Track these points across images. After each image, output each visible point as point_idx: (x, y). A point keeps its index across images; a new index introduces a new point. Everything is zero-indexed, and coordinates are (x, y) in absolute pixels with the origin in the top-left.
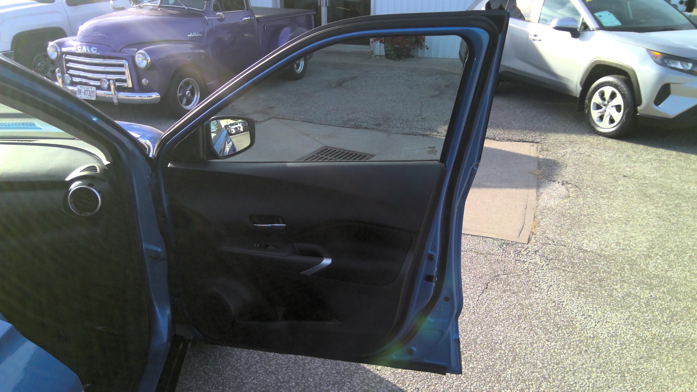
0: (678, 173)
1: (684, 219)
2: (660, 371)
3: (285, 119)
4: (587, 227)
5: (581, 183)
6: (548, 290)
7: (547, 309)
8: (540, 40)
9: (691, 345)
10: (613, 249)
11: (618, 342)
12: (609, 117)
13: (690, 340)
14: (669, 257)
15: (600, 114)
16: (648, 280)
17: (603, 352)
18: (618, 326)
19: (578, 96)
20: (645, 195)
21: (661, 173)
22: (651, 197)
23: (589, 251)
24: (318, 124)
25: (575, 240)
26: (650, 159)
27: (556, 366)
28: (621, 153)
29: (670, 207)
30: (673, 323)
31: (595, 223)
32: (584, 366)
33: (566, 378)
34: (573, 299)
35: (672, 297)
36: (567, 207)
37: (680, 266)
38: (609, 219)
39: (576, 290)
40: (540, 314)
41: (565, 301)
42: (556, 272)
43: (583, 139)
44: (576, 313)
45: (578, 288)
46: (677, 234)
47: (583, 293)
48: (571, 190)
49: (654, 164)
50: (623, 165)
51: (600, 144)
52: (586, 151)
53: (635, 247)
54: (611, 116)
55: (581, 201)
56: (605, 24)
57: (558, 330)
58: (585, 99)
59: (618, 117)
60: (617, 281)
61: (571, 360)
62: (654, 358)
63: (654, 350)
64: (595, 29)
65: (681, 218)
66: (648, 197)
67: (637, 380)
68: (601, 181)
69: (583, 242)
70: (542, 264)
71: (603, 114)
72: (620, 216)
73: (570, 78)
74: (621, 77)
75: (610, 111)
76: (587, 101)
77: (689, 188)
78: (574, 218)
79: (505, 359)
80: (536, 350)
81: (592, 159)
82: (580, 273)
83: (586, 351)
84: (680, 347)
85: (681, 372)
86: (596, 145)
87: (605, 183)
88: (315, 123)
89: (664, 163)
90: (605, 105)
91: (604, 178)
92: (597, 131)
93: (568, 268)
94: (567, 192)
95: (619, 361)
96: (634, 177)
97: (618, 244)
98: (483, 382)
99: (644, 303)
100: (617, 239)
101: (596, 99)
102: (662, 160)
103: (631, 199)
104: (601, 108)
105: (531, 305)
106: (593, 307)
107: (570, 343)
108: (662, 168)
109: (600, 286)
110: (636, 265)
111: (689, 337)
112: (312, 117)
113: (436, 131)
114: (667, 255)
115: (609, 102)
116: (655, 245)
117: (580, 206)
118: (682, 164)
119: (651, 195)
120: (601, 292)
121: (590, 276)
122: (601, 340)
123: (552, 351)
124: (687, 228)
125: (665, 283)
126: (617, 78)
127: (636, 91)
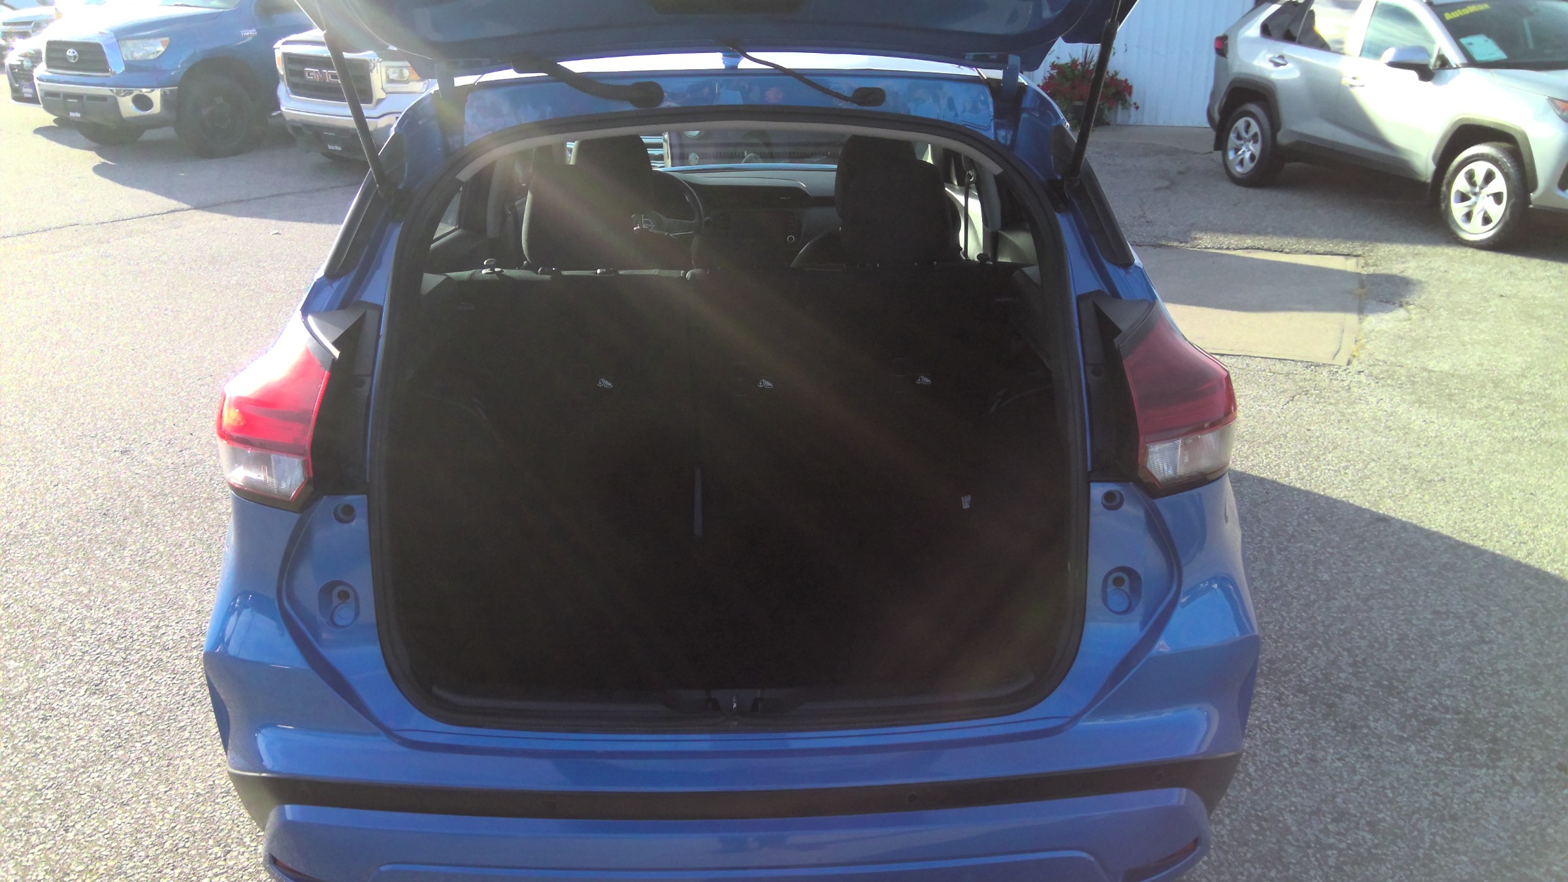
2: (1517, 460)
4: (1436, 348)
5: (1431, 303)
6: (1378, 402)
8: (1362, 86)
11: (1467, 440)
12: (1481, 214)
14: (1553, 376)
15: (1466, 210)
16: (1518, 396)
17: (1446, 446)
18: (1470, 430)
19: (1429, 181)
23: (1437, 371)
25: (1418, 361)
26: (1547, 276)
27: (1387, 453)
28: (1501, 268)
30: (1542, 429)
31: (1449, 345)
32: (1423, 454)
33: (1400, 461)
34: (1411, 409)
35: (1548, 409)
36: (1407, 330)
39: (1415, 402)
41: (1400, 410)
42: (1389, 389)
44: (1414, 420)
45: (1419, 401)
47: (1425, 405)
48: (1415, 311)
49: (1553, 281)
50: (1501, 283)
51: (1466, 257)
52: (1441, 266)
53: (1505, 367)
54: (1486, 213)
56: (1479, 56)
58: (1441, 186)
59: (1497, 212)
60: (1473, 396)
64: (1460, 66)
66: (1535, 318)
68: (1463, 302)
69: (1428, 363)
70: (1369, 382)
71: (1471, 209)
72: (1487, 338)
73: (1413, 149)
74: (1504, 145)
75: (1484, 203)
76: (1444, 188)
78: (1416, 340)
81: (1451, 275)
82: (1422, 390)
87: (1468, 303)
90: (1475, 194)
91: (1468, 298)
92: (1462, 239)
93: (1406, 385)
94: (1407, 314)
96: (1516, 296)
97: (1480, 364)
99: (1508, 414)
100: (1479, 360)
101: (1460, 184)
103: (1507, 321)
104: (1468, 199)
109: (1450, 400)
110: (1503, 383)
114: (1550, 375)
115: (1482, 188)
116: (1535, 366)
117: (1428, 328)
119: (1539, 316)
120: (1449, 405)
121: (1436, 392)
122: (1445, 439)
123: (1383, 444)
125: (1541, 398)
126: (1496, 147)
127: (1527, 168)
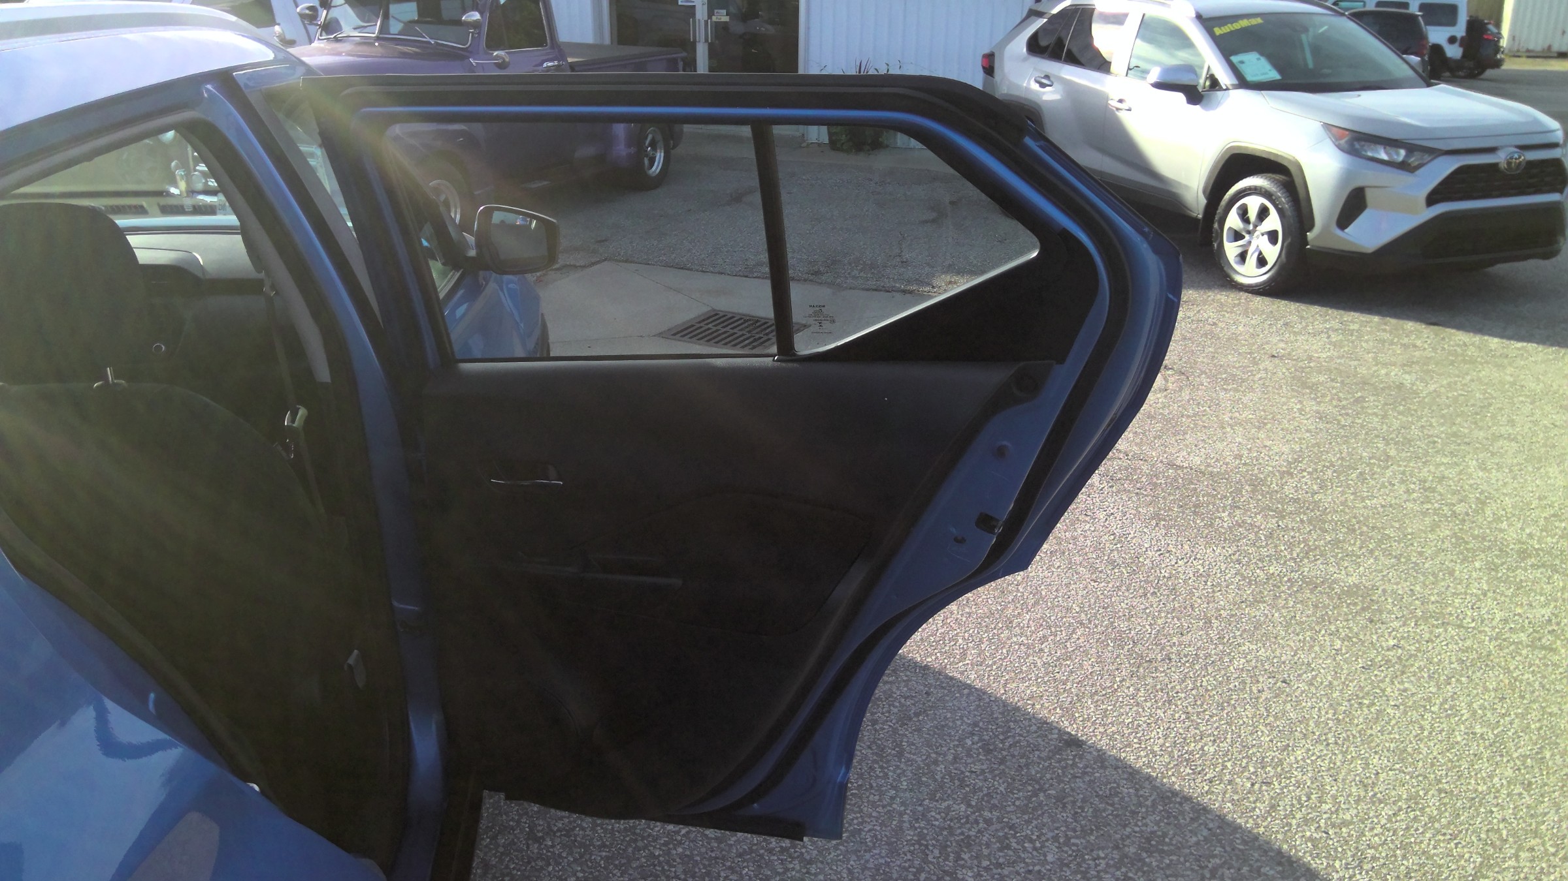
0: (1374, 350)
1: (1364, 420)
2: (1270, 617)
3: (631, 262)
4: (1189, 432)
5: (1191, 368)
6: (1106, 519)
7: (1100, 544)
8: (1129, 110)
9: (1329, 587)
10: (1227, 464)
11: (1209, 583)
12: (1256, 254)
13: (1330, 581)
14: (1324, 474)
15: (1239, 251)
16: (1279, 506)
17: (1180, 594)
18: (1214, 564)
19: (1200, 216)
20: (1304, 385)
21: (1342, 350)
22: (1313, 388)
23: (1186, 468)
24: (697, 271)
25: (1165, 452)
26: (1326, 328)
27: (1101, 610)
28: (1275, 320)
29: (1344, 403)
30: (1306, 561)
31: (1205, 427)
32: (1148, 611)
33: (1116, 624)
34: (1145, 530)
35: (1315, 527)
36: (1160, 405)
37: (1340, 487)
38: (1231, 422)
39: (1153, 518)
40: (1087, 549)
41: (1132, 533)
42: (1124, 497)
43: (1209, 296)
44: (1147, 548)
45: (1157, 517)
46: (1346, 442)
47: (1163, 523)
48: (1171, 379)
49: (1333, 336)
50: (1275, 339)
51: (1239, 304)
52: (1209, 317)
53: (1268, 461)
54: (1260, 253)
55: (1186, 395)
56: (1250, 78)
57: (1113, 569)
58: (1212, 222)
59: (1272, 253)
60: (1225, 507)
61: (1127, 604)
62: (1265, 602)
63: (1266, 593)
64: (1230, 87)
65: (1359, 418)
66: (1308, 388)
67: (1230, 628)
68: (1228, 365)
69: (1178, 454)
70: (1102, 486)
71: (1246, 249)
72: (1250, 416)
73: (1183, 180)
74: (1278, 177)
75: (1260, 243)
76: (1216, 225)
77: (1387, 374)
78: (1168, 421)
79: (1022, 602)
80: (1073, 592)
81: (1219, 329)
82: (1164, 498)
83: (1154, 593)
84: (1309, 589)
85: (1304, 618)
86: (1229, 307)
87: (1234, 367)
88: (691, 270)
89: (1352, 335)
90: (1249, 232)
91: (1235, 359)
92: (1236, 282)
93: (1146, 490)
94: (1164, 382)
95: (1206, 605)
96: (1290, 357)
97: (1239, 457)
98: (984, 629)
99: (1265, 535)
100: (1238, 450)
101: (1233, 221)
102: (1349, 330)
103: (1276, 391)
104: (1243, 237)
105: (1074, 538)
106: (1177, 540)
107: (1130, 584)
108: (1346, 342)
109: (1195, 513)
110: (1263, 485)
111: (1328, 577)
112: (684, 259)
113: (928, 284)
114: (1321, 471)
115: (1255, 226)
116: (1303, 459)
117: (1184, 402)
118: (1386, 336)
119: (1314, 384)
120: (1193, 522)
121: (1180, 501)
122: (1181, 581)
123: (1099, 593)
124: (1367, 434)
125: (1308, 509)
126: (1270, 179)
127: (1303, 204)
